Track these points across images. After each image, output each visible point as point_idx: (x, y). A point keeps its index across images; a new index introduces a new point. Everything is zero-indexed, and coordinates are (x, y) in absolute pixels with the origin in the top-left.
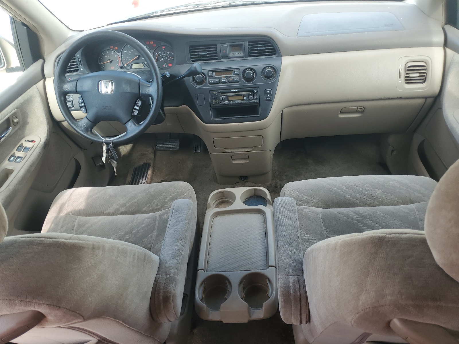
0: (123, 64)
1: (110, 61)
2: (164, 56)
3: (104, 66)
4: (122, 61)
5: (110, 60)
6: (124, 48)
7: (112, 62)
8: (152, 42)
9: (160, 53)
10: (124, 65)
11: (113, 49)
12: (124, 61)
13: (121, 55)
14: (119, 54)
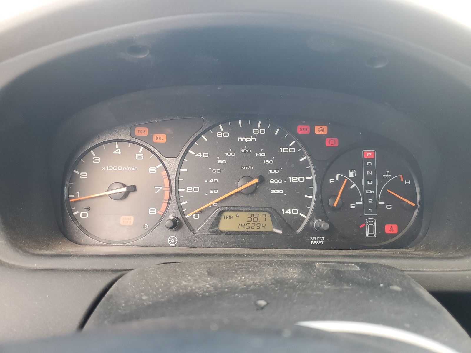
0: (180, 208)
1: (125, 189)
2: (372, 187)
3: (88, 209)
4: (178, 194)
5: (124, 185)
6: (195, 140)
7: (132, 195)
8: (320, 130)
9: (352, 175)
10: (183, 214)
11: (148, 139)
12: (188, 196)
13: (180, 165)
14: (172, 164)
